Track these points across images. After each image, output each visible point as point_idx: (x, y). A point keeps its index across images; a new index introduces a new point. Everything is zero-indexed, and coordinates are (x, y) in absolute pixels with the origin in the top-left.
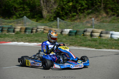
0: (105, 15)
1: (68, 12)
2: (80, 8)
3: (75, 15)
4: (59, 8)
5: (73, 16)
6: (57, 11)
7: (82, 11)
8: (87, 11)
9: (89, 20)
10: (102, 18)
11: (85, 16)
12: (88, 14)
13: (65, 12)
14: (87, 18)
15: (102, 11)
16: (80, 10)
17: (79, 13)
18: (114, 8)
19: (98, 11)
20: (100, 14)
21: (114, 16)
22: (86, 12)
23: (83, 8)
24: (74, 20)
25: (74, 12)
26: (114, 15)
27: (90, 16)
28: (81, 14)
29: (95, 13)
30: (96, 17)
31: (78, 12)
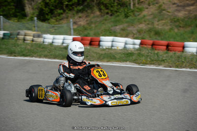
0: (98, 13)
1: (52, 8)
2: (67, 3)
3: (62, 14)
4: (42, 3)
5: (59, 15)
6: (40, 7)
7: (71, 8)
8: (76, 7)
9: (78, 20)
10: (94, 17)
11: (74, 14)
12: (78, 11)
13: (49, 8)
14: (76, 17)
15: (95, 8)
16: (67, 6)
17: (67, 11)
18: (108, 5)
19: (91, 8)
20: (92, 13)
21: (108, 15)
22: (76, 9)
23: (71, 3)
24: (61, 20)
25: (60, 9)
26: (107, 13)
27: (80, 15)
28: (69, 12)
29: (86, 11)
30: (86, 17)
31: (65, 9)
